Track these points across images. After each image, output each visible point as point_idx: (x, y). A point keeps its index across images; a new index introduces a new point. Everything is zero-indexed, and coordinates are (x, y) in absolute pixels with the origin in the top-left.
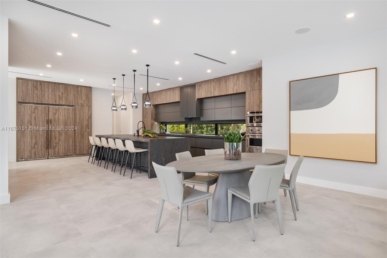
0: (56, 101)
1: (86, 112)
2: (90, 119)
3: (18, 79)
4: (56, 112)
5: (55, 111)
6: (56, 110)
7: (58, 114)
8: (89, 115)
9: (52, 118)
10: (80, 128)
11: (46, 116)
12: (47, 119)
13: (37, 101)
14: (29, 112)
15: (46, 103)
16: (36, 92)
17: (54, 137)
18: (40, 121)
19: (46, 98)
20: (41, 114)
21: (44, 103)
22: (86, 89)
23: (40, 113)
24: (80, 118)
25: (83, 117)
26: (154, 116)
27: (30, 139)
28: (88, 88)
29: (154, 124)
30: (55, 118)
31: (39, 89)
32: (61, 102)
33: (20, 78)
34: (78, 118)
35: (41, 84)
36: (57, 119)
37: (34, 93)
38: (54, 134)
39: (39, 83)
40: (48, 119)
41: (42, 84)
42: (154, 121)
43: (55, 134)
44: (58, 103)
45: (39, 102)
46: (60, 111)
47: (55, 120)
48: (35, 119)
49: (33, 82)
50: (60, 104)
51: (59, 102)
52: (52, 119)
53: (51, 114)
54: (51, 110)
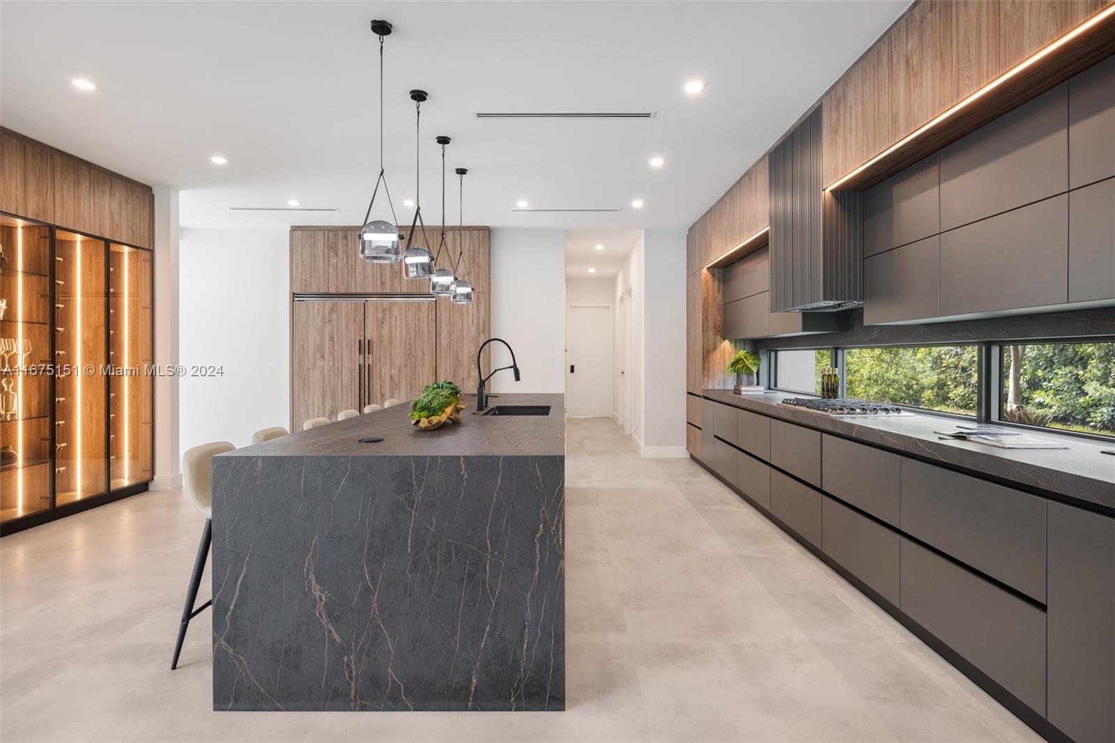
0: (383, 283)
1: (470, 312)
2: (481, 335)
3: (294, 229)
4: (384, 317)
5: (380, 315)
6: (384, 311)
7: (390, 324)
8: (478, 324)
9: (372, 336)
10: (450, 368)
11: (360, 329)
12: (360, 341)
13: (337, 286)
14: (319, 319)
15: (358, 291)
16: (333, 261)
17: (379, 395)
18: (344, 345)
19: (359, 278)
20: (347, 326)
21: (353, 291)
22: (471, 235)
23: (344, 322)
24: (450, 333)
25: (462, 330)
26: (714, 316)
27: (321, 399)
28: (475, 233)
29: (715, 348)
30: (381, 336)
31: (340, 253)
32: (397, 285)
33: (299, 227)
34: (444, 333)
35: (345, 237)
36: (386, 338)
37: (328, 264)
38: (378, 387)
39: (340, 235)
40: (362, 339)
41: (349, 238)
42: (719, 338)
43: (381, 385)
44: (388, 291)
45: (342, 291)
46: (395, 312)
47: (381, 343)
48: (332, 339)
49: (326, 232)
50: (394, 292)
51: (392, 286)
52: (373, 341)
53: (371, 324)
54: (370, 310)
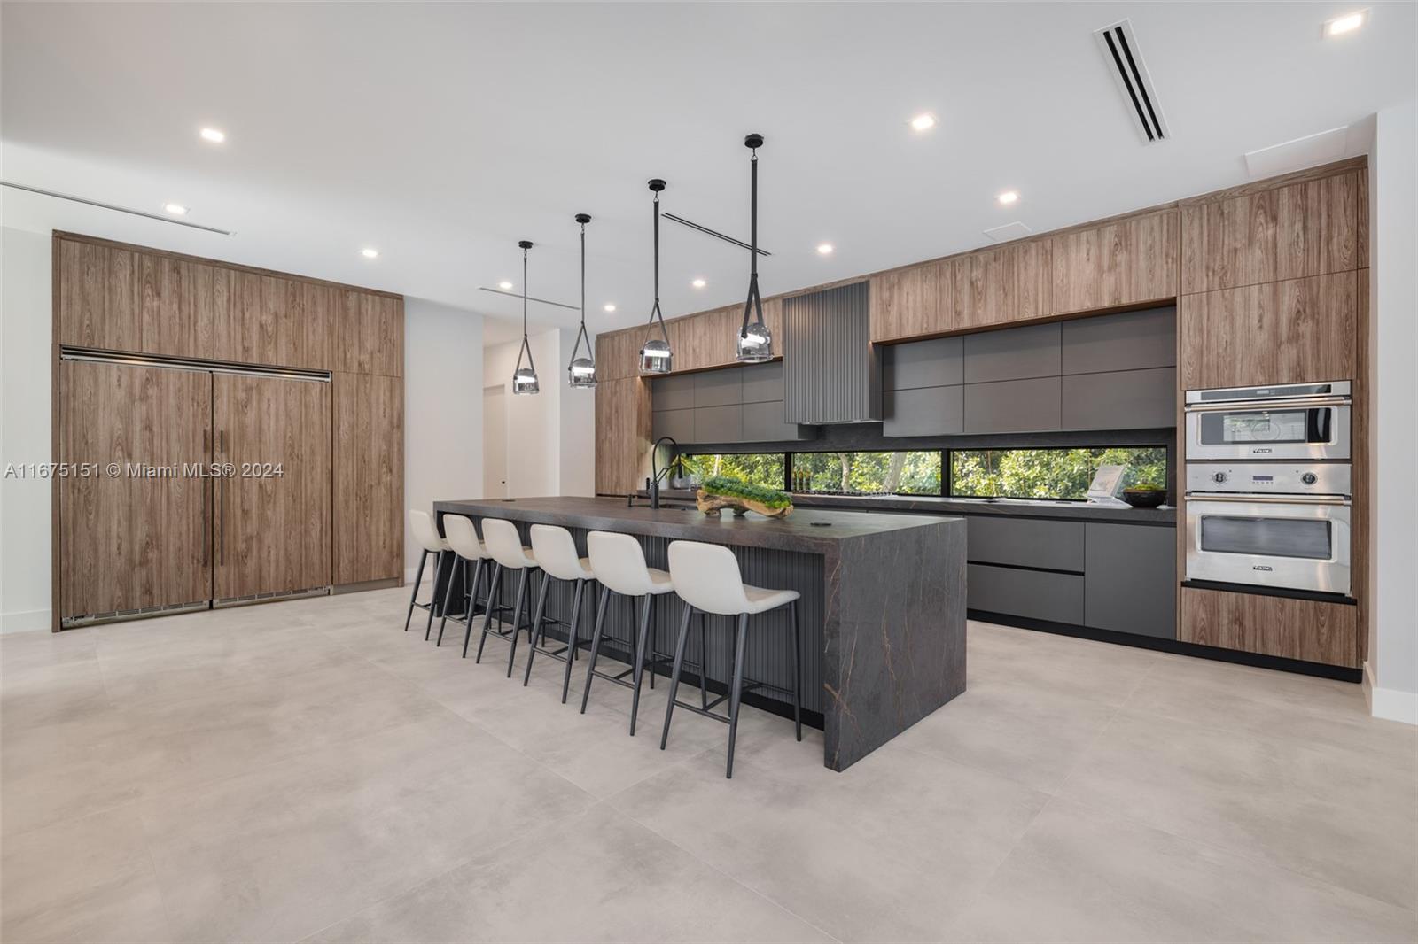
0: (246, 350)
1: (381, 401)
2: (395, 430)
3: (60, 236)
4: (249, 400)
5: (242, 395)
6: (248, 389)
7: (259, 409)
8: (392, 416)
9: (227, 425)
10: (353, 471)
11: (203, 414)
12: (205, 431)
13: (159, 344)
14: (121, 395)
15: (201, 356)
16: (152, 303)
17: (239, 512)
18: (173, 436)
19: (203, 337)
20: (179, 408)
21: (192, 356)
22: (382, 303)
23: (172, 401)
24: (353, 427)
25: (369, 423)
26: (646, 421)
27: (124, 521)
28: (388, 301)
29: (646, 453)
30: (242, 427)
31: (165, 293)
32: (270, 353)
33: (73, 235)
34: (344, 427)
35: (176, 270)
36: (251, 430)
37: (142, 307)
38: (238, 500)
39: (166, 264)
40: (209, 428)
41: (183, 272)
42: (648, 443)
43: (243, 498)
44: (255, 360)
45: (171, 353)
46: (268, 393)
47: (242, 436)
48: (148, 427)
49: (137, 255)
50: (266, 363)
51: (262, 355)
52: (228, 432)
53: (225, 408)
54: (223, 388)
